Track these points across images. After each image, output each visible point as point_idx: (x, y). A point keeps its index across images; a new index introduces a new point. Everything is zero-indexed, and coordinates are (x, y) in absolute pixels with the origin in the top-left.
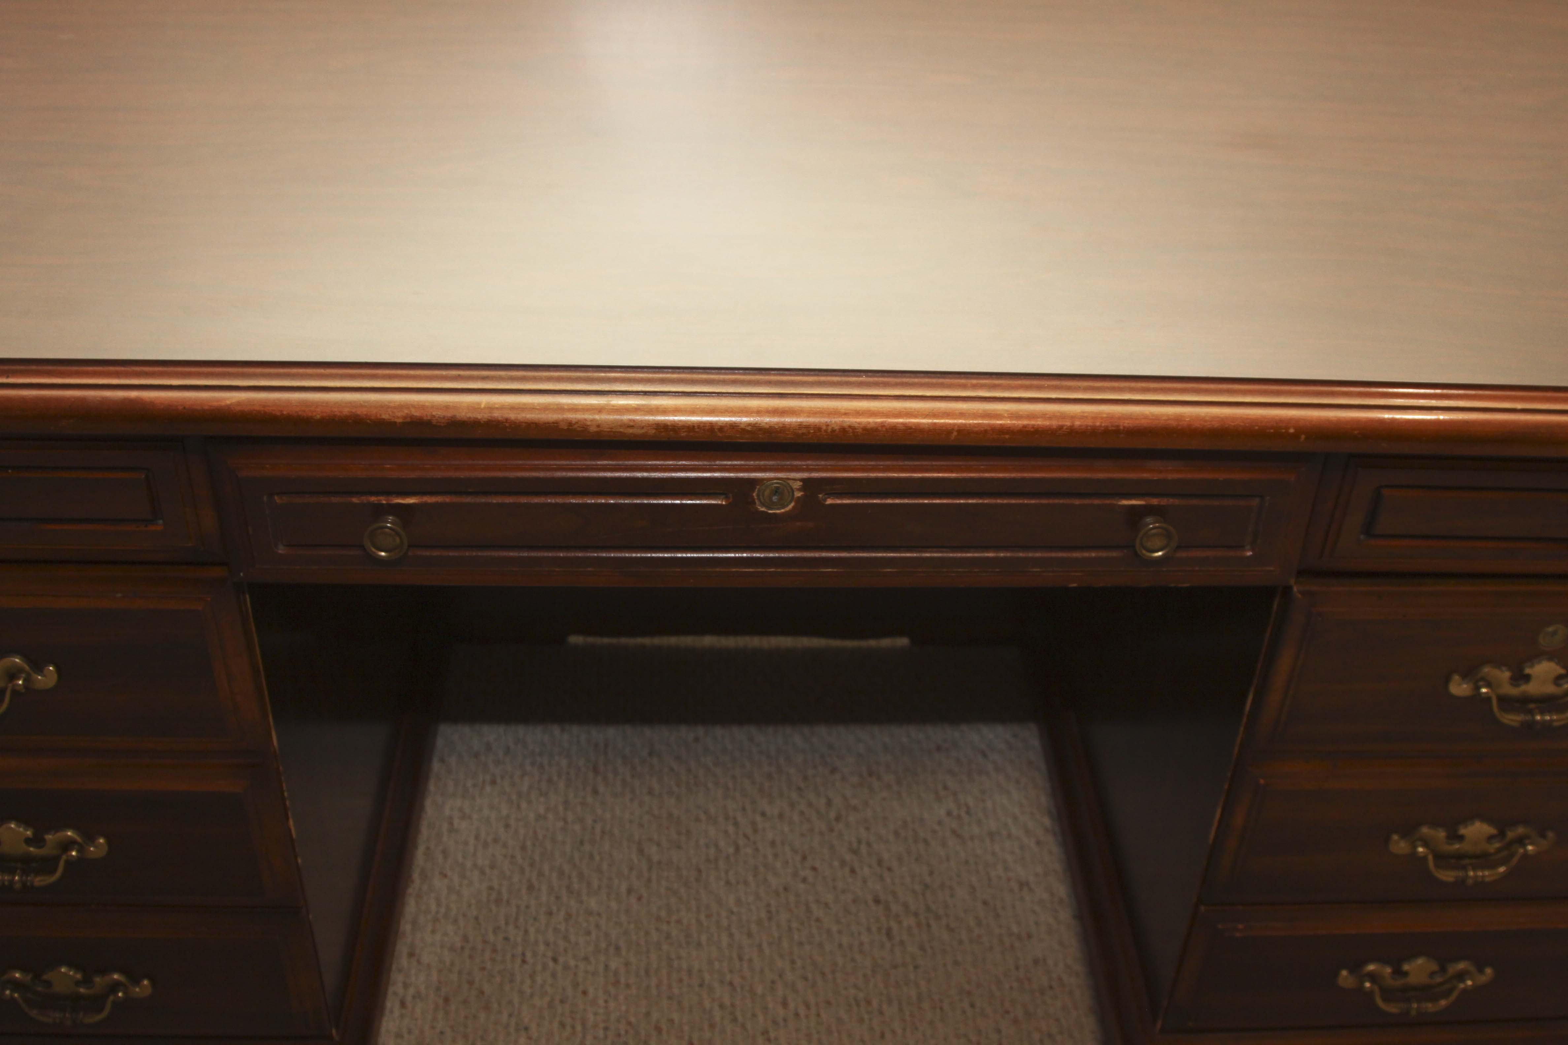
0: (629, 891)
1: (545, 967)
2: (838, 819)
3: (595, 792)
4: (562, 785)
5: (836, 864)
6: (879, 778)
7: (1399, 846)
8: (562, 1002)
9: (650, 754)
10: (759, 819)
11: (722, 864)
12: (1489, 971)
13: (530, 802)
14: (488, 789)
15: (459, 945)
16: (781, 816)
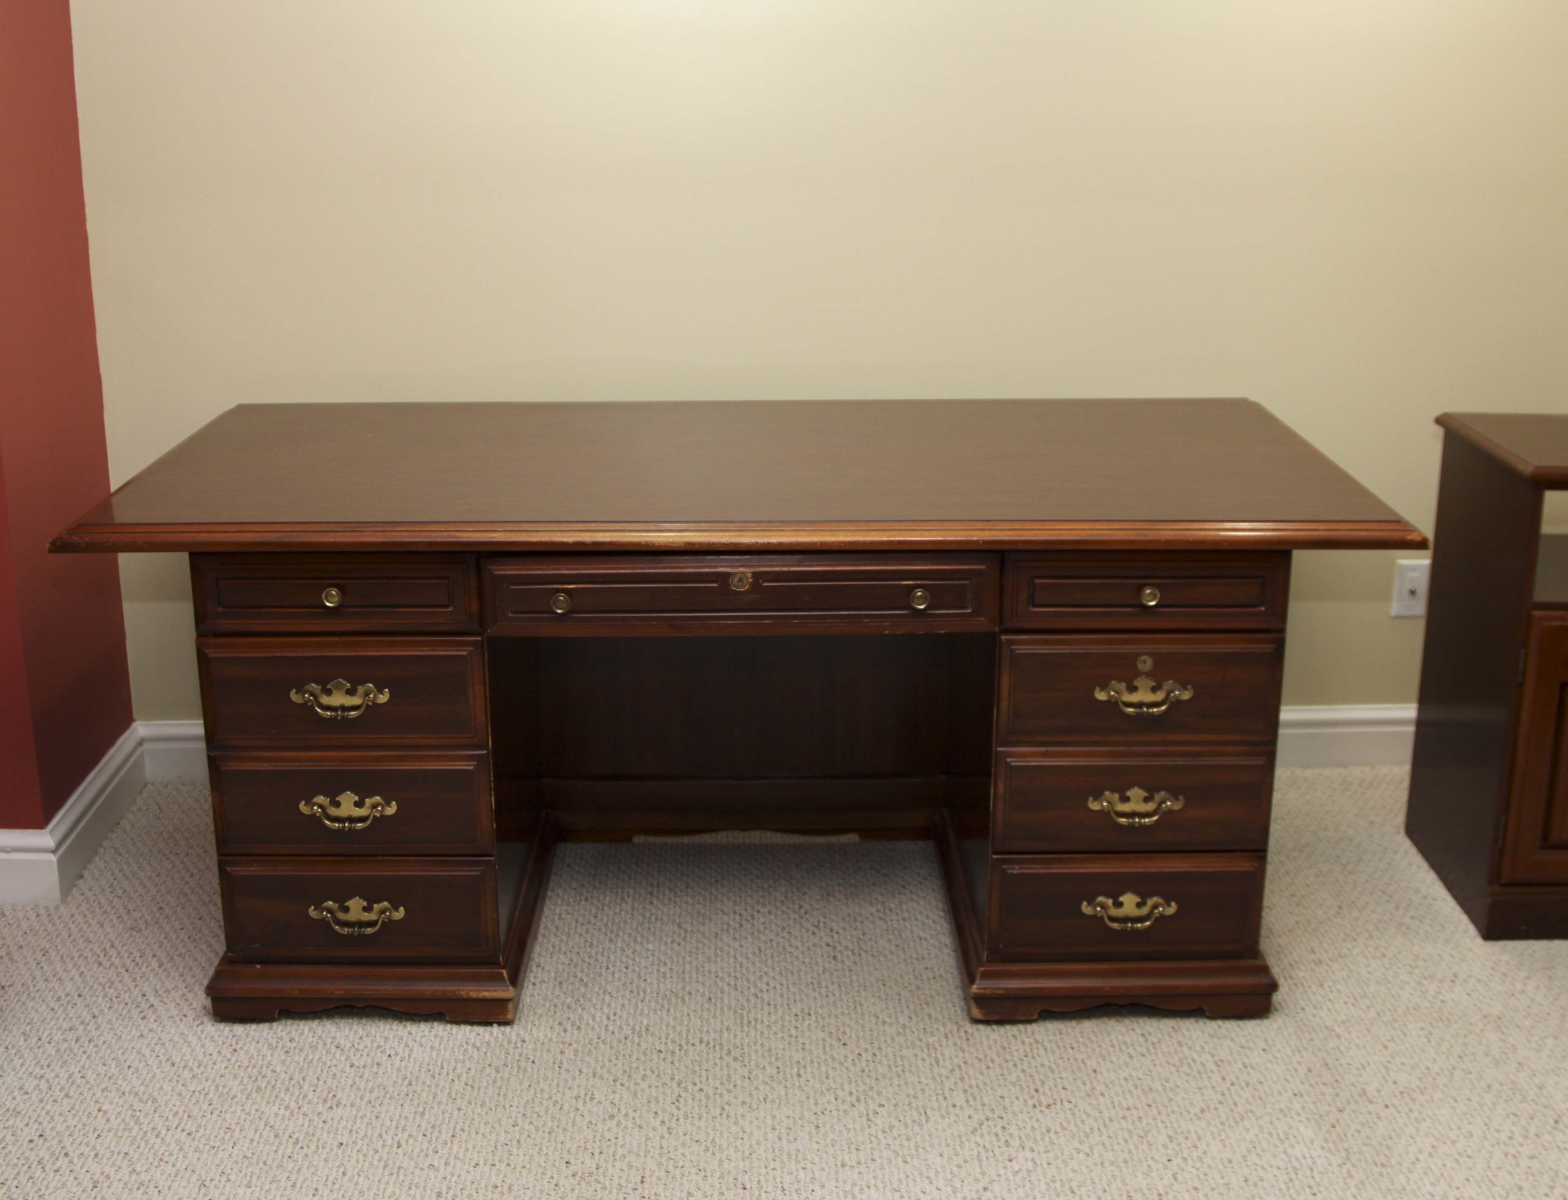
0: (673, 942)
1: (620, 971)
2: (806, 913)
3: (651, 903)
4: (630, 900)
5: (804, 931)
6: (834, 896)
7: (1094, 806)
8: (631, 983)
9: (687, 888)
10: (755, 913)
11: (731, 931)
12: (1173, 904)
13: (610, 907)
14: (583, 903)
15: (567, 963)
16: (769, 912)
